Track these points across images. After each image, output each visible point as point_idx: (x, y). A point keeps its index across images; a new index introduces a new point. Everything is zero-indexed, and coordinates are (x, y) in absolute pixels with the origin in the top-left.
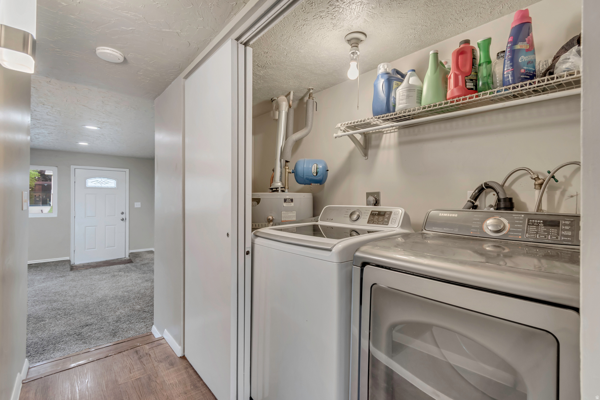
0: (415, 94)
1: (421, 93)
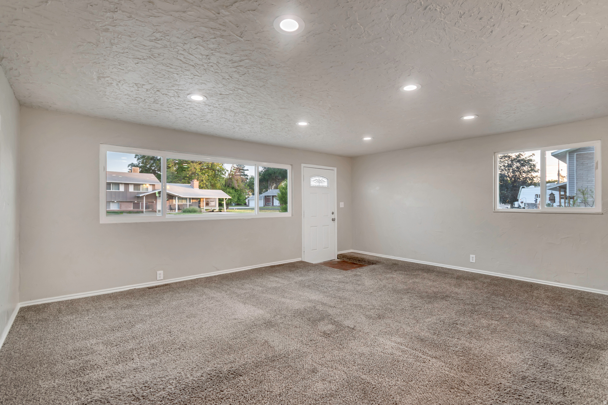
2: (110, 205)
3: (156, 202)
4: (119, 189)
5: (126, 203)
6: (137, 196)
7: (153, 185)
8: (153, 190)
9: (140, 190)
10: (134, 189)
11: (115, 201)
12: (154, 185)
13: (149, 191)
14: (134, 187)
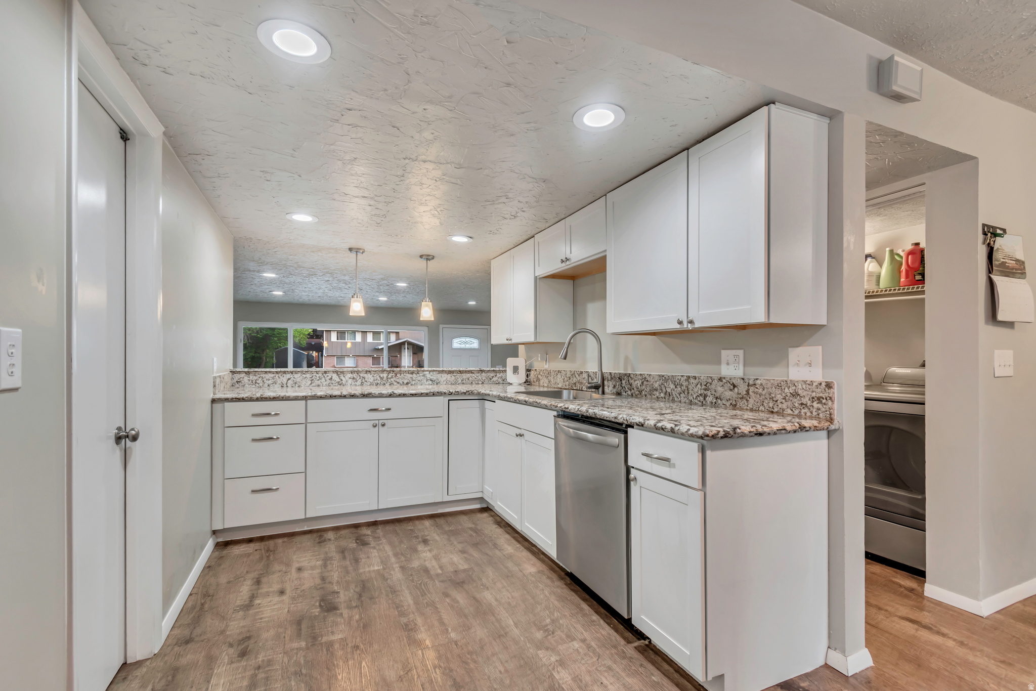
0: (874, 279)
1: (880, 278)
2: (345, 360)
3: (401, 356)
4: (355, 339)
5: (364, 357)
6: (377, 348)
7: (396, 332)
8: (396, 340)
9: (380, 340)
10: (374, 339)
11: (351, 356)
12: (398, 332)
13: (391, 341)
14: (373, 335)
